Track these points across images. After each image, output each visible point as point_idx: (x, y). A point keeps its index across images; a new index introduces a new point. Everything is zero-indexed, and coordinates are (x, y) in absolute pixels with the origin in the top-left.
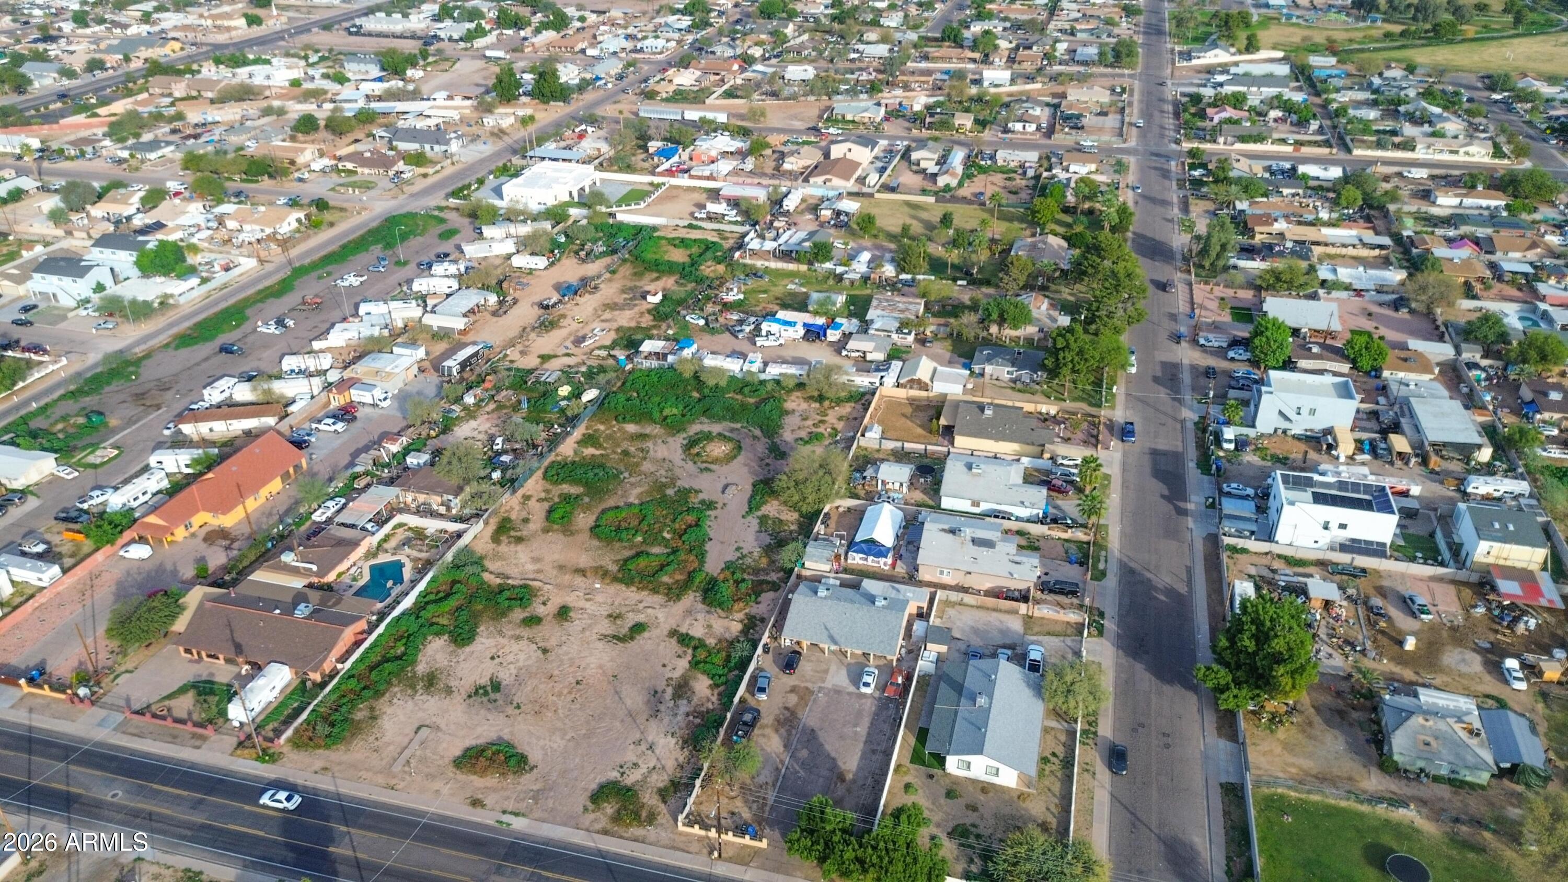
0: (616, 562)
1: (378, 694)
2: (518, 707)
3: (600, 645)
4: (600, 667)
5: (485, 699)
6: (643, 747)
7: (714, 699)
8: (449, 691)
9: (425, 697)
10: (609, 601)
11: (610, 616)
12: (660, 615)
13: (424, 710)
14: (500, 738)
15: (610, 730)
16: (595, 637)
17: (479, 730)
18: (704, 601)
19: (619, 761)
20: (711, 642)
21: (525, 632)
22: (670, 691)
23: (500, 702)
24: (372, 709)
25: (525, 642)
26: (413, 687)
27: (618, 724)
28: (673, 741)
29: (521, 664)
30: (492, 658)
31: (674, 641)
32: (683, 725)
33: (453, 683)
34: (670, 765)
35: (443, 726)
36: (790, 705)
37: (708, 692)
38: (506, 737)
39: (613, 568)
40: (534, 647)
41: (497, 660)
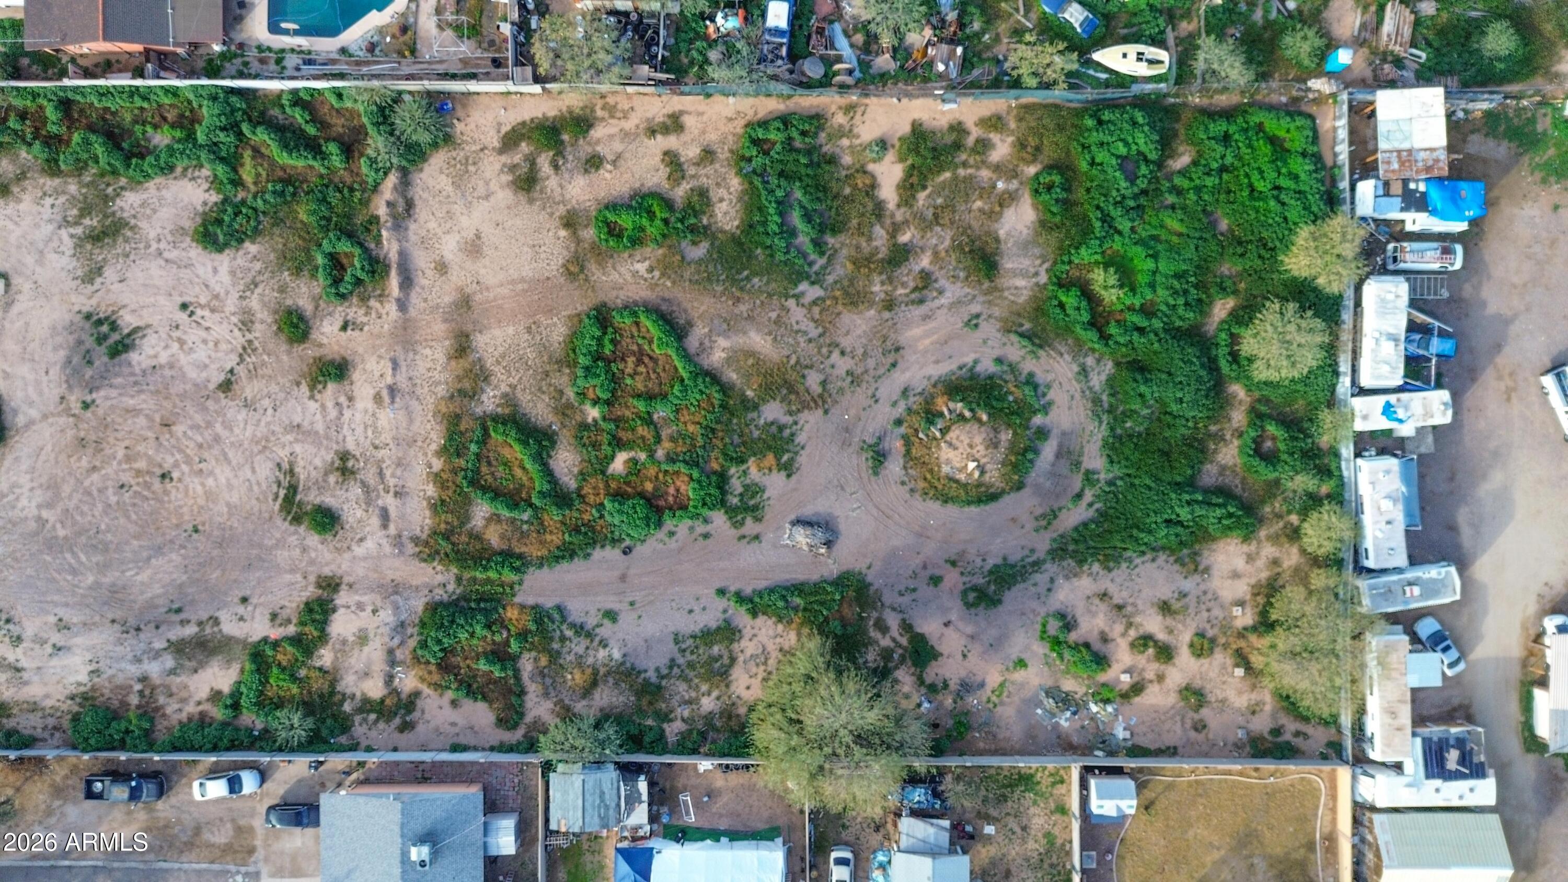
0: (509, 399)
1: (52, 168)
2: (86, 406)
3: (265, 471)
4: (210, 495)
5: (90, 342)
6: (56, 638)
7: (191, 708)
8: (93, 273)
9: (68, 243)
10: (386, 437)
11: (344, 456)
12: (370, 544)
13: (40, 261)
14: (15, 412)
15: (74, 572)
16: (283, 454)
17: (24, 370)
18: (434, 608)
19: (17, 614)
20: (325, 657)
21: (263, 330)
22: (190, 630)
23: (89, 373)
24: (21, 177)
25: (238, 339)
26: (85, 211)
27: (90, 579)
28: (83, 677)
29: (184, 359)
30: (184, 306)
31: (311, 592)
32: (120, 679)
33: (110, 273)
34: (34, 691)
35: (15, 309)
36: (207, 836)
37: (203, 693)
38: (21, 420)
39: (489, 401)
40: (231, 361)
41: (183, 317)
